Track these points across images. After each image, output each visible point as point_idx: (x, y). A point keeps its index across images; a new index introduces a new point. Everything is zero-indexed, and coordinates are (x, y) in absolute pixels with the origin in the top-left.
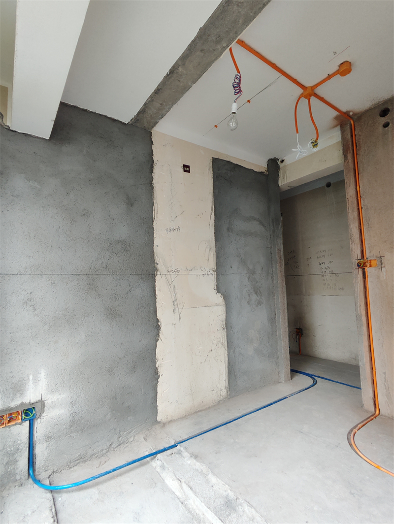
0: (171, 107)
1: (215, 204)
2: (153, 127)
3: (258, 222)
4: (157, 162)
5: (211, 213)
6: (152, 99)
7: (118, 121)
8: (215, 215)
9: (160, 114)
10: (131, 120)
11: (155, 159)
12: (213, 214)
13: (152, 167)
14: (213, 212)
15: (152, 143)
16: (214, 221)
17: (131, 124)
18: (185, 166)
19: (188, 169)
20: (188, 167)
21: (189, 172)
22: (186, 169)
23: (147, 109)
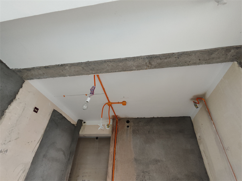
0: (48, 78)
1: (43, 137)
2: (28, 79)
3: (63, 153)
4: (18, 99)
5: (38, 142)
6: (40, 68)
7: (5, 64)
8: (40, 144)
9: (39, 77)
10: (15, 69)
11: (17, 97)
12: (39, 143)
13: (12, 101)
14: (40, 142)
15: (22, 87)
16: (37, 149)
17: (14, 71)
18: (36, 108)
19: (37, 111)
20: (38, 109)
21: (37, 112)
22: (35, 110)
23: (32, 70)
